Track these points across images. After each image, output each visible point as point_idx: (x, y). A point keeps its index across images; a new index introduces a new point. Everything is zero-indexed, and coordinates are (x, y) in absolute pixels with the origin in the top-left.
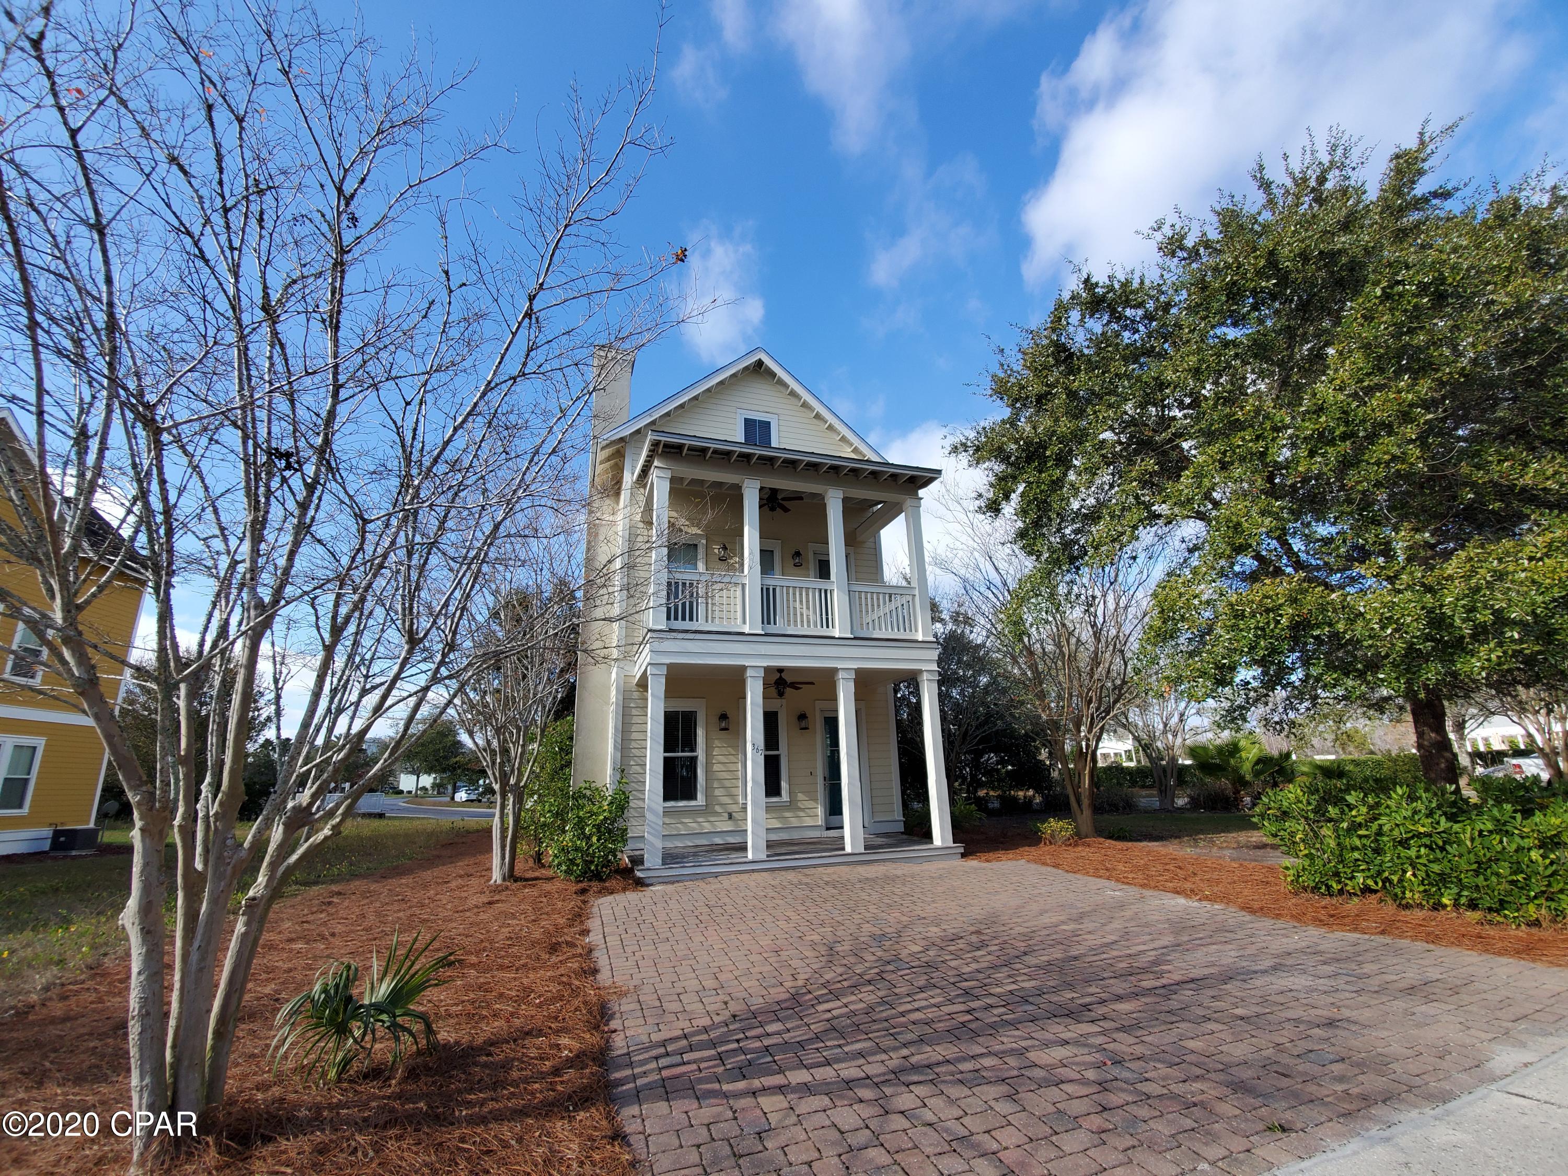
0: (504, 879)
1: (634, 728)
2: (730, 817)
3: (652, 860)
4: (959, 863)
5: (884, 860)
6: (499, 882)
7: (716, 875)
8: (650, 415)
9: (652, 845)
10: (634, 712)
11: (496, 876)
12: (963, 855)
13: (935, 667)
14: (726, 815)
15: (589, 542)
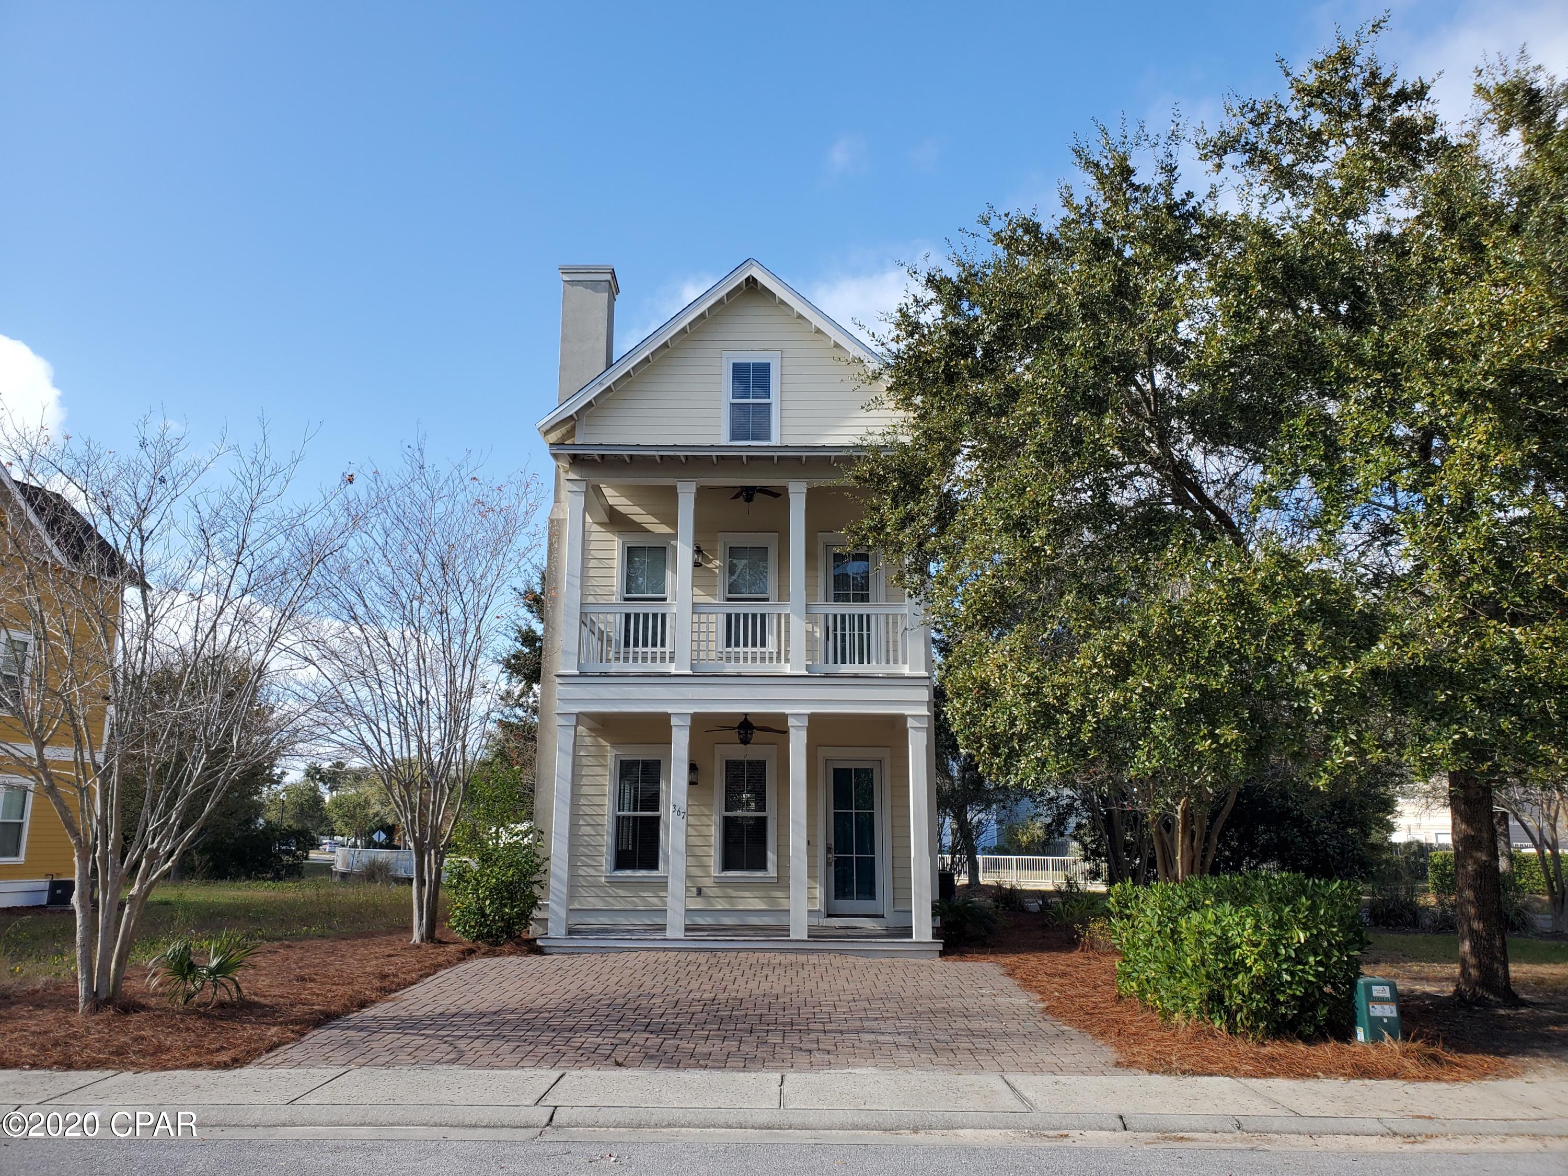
0: (422, 940)
1: (585, 781)
2: (699, 892)
3: (556, 930)
4: (938, 962)
5: (830, 951)
6: (418, 942)
7: (621, 950)
8: (600, 384)
9: (555, 913)
10: (585, 761)
11: (416, 937)
12: (943, 954)
13: (924, 711)
14: (695, 890)
15: (551, 545)
